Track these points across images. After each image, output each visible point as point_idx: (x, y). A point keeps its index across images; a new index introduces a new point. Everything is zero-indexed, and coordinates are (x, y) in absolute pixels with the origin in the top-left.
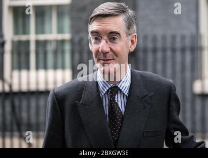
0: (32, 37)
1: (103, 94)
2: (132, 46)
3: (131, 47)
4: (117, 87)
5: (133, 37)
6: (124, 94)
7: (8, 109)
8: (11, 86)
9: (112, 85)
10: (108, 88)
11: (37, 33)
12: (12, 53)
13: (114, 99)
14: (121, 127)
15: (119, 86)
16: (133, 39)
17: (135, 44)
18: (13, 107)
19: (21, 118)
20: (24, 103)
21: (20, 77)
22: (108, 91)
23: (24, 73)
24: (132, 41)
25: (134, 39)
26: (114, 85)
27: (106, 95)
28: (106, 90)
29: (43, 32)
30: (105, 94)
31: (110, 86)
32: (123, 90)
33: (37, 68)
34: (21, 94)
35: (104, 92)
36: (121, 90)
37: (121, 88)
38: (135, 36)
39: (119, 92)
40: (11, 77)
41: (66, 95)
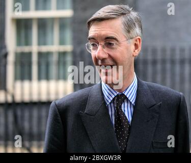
0: (35, 48)
1: (108, 103)
2: (136, 51)
3: (134, 51)
4: (124, 94)
5: (136, 41)
6: (131, 103)
7: (11, 118)
8: (13, 97)
9: (118, 93)
10: (113, 96)
11: (39, 44)
12: (16, 63)
13: (121, 107)
14: (128, 137)
15: (125, 94)
16: (136, 43)
17: (140, 48)
18: (15, 117)
19: (23, 128)
20: (27, 114)
21: (22, 88)
22: (114, 99)
23: (26, 84)
24: (136, 45)
25: (138, 43)
26: (120, 93)
27: (112, 104)
28: (111, 99)
29: (45, 44)
30: (110, 103)
31: (116, 94)
32: (129, 99)
33: (39, 78)
34: (24, 104)
35: (110, 101)
36: (127, 99)
37: (128, 96)
38: (139, 39)
39: (125, 100)
40: (14, 87)
41: (69, 106)
